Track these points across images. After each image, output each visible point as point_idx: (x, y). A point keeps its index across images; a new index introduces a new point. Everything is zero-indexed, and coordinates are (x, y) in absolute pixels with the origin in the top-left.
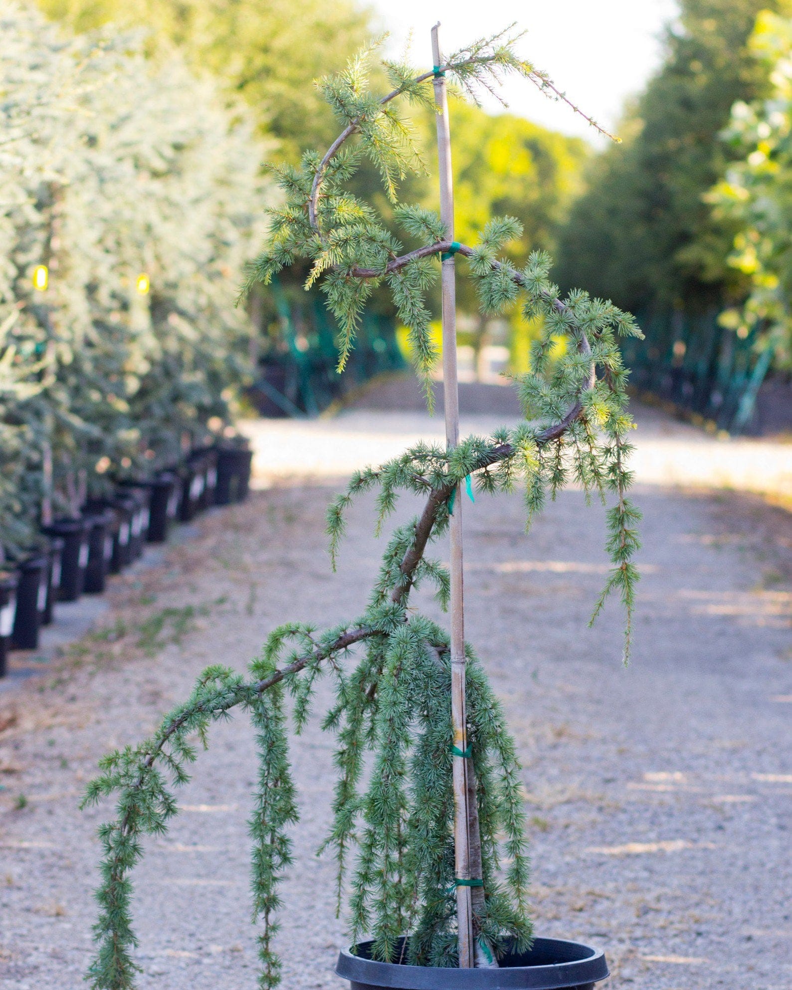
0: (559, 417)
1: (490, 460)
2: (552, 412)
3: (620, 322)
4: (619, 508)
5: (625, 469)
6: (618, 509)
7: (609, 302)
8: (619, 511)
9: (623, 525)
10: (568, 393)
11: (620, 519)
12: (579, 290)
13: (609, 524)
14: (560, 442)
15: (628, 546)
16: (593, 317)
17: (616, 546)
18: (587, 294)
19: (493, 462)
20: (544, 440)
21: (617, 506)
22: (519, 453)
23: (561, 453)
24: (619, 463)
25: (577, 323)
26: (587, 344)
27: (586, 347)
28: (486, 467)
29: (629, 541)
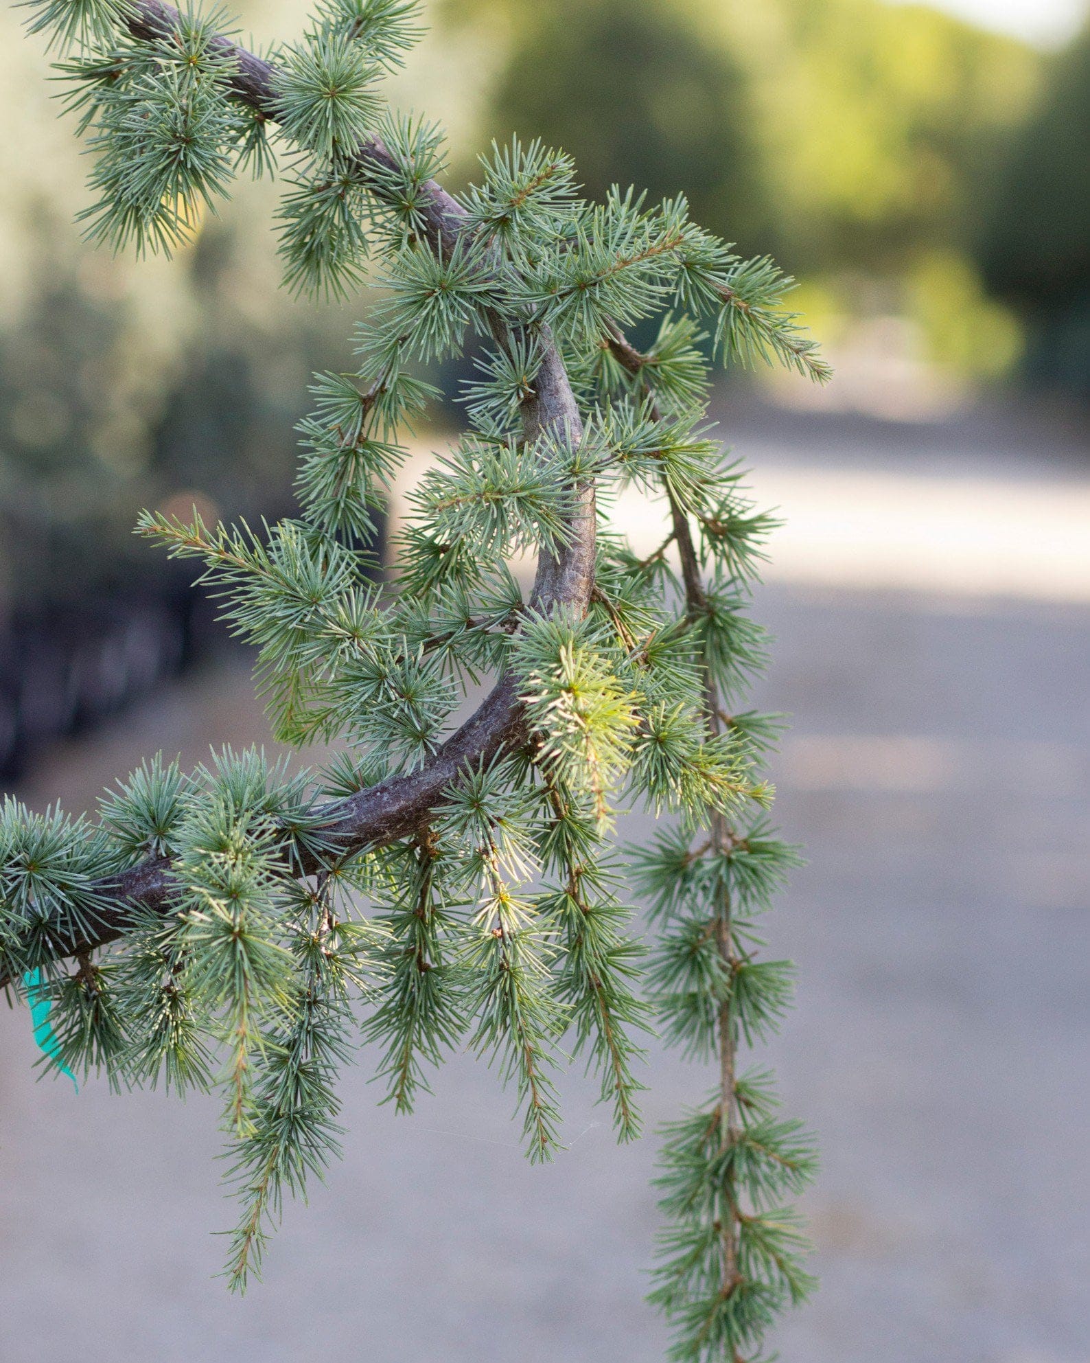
0: (420, 737)
1: (96, 925)
2: (385, 712)
3: (726, 299)
4: (718, 1118)
5: (748, 947)
6: (712, 1125)
7: (675, 210)
8: (718, 1131)
9: (729, 1197)
10: (470, 624)
11: (715, 1173)
12: (535, 145)
13: (669, 1192)
14: (425, 850)
15: (753, 1290)
16: (588, 273)
17: (699, 1289)
18: (564, 164)
19: (108, 936)
20: (342, 842)
21: (708, 1110)
22: (197, 917)
23: (436, 897)
24: (718, 926)
25: (520, 299)
26: (568, 397)
27: (561, 409)
28: (82, 952)
29: (759, 1272)
